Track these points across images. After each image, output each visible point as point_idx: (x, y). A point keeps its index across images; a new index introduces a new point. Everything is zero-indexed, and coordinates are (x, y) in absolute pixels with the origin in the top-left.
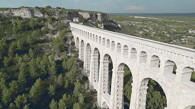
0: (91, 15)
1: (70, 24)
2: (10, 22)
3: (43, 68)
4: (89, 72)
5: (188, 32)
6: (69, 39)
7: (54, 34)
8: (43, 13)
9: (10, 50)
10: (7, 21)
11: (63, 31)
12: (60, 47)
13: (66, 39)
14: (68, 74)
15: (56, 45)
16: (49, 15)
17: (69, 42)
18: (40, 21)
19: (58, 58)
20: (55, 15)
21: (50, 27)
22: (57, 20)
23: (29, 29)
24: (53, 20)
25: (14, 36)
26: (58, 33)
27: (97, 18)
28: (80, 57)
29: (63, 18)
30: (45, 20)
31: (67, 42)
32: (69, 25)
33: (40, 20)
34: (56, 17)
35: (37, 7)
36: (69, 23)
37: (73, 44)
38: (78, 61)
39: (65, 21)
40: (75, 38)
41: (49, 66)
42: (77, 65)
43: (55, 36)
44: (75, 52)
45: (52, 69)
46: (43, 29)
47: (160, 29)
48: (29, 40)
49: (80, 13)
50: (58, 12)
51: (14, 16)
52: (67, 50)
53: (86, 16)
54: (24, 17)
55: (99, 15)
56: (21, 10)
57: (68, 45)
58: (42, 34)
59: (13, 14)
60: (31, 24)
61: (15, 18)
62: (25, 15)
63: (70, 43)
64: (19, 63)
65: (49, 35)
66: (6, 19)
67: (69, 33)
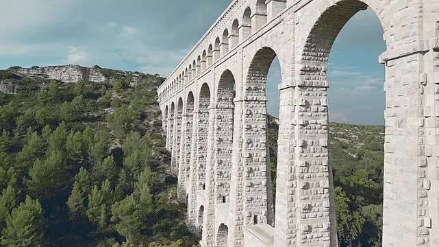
2: (37, 88)
6: (150, 116)
8: (106, 76)
10: (30, 86)
13: (143, 116)
15: (119, 118)
17: (150, 121)
18: (96, 88)
19: (119, 146)
20: (131, 80)
28: (167, 147)
31: (146, 121)
33: (98, 86)
34: (133, 84)
35: (97, 67)
37: (158, 124)
38: (162, 152)
44: (160, 137)
46: (100, 99)
48: (64, 111)
50: (137, 75)
51: (47, 79)
54: (67, 82)
57: (148, 126)
58: (96, 107)
59: (47, 76)
61: (49, 81)
62: (70, 79)
63: (152, 123)
65: (110, 110)
66: (30, 81)
67: (152, 106)
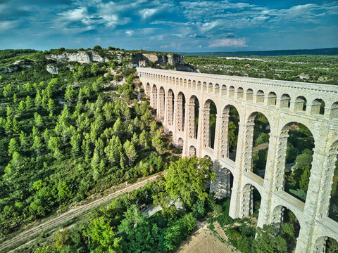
0: (160, 57)
1: (137, 68)
2: (68, 69)
3: (117, 112)
4: (163, 118)
5: (299, 77)
6: (137, 86)
7: (119, 81)
8: (103, 57)
11: (130, 77)
12: (130, 93)
13: (134, 86)
14: (143, 118)
15: (125, 92)
16: (109, 58)
18: (100, 67)
19: (129, 106)
20: (116, 58)
21: (114, 73)
22: (119, 65)
23: (91, 75)
24: (116, 64)
25: (76, 84)
26: (124, 79)
27: (167, 61)
28: (151, 105)
29: (127, 62)
30: (107, 65)
31: (135, 90)
32: (136, 70)
33: (101, 65)
34: (119, 61)
36: (135, 67)
37: (142, 91)
38: (150, 109)
39: (130, 66)
40: (144, 86)
43: (121, 83)
44: (145, 99)
45: (127, 113)
46: (105, 75)
47: (259, 74)
48: (94, 87)
49: (144, 55)
51: (69, 61)
52: (137, 98)
53: (153, 58)
54: (82, 62)
55: (169, 56)
56: (78, 54)
57: (137, 93)
58: (105, 80)
59: (68, 59)
60: (93, 70)
61: (72, 63)
62: (82, 60)
63: (139, 90)
64: (92, 109)
65: (114, 83)
66: (62, 65)
67: (136, 79)
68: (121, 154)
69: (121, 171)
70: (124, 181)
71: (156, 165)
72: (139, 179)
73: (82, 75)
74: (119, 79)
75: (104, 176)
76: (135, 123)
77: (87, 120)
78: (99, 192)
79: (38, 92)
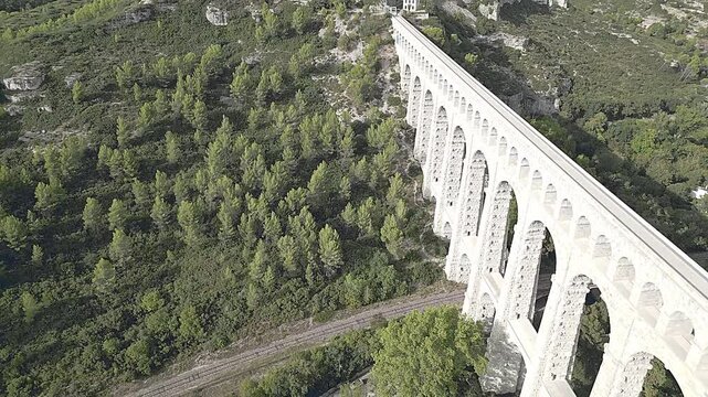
1: (394, 18)
2: (248, 14)
3: (327, 141)
4: (424, 158)
6: (386, 66)
7: (349, 49)
9: (259, 92)
10: (239, 11)
11: (373, 41)
12: (365, 89)
13: (378, 67)
14: (377, 159)
15: (356, 84)
17: (386, 73)
18: (315, 10)
19: (358, 118)
21: (341, 27)
23: (292, 33)
24: (350, 4)
25: (259, 54)
26: (360, 46)
28: (409, 119)
30: (328, 6)
31: (381, 74)
32: (391, 24)
33: (316, 5)
36: (389, 16)
38: (403, 128)
39: (381, 9)
40: (402, 64)
41: (339, 137)
42: (400, 137)
43: (352, 56)
44: (395, 102)
45: (347, 143)
46: (322, 33)
48: (293, 67)
52: (379, 97)
57: (384, 82)
58: (320, 48)
60: (296, 22)
63: (388, 77)
64: (279, 125)
67: (386, 47)
68: (310, 256)
69: (306, 291)
70: (307, 315)
71: (380, 284)
72: (339, 313)
73: (273, 33)
74: (349, 45)
75: (270, 299)
76: (357, 173)
77: (260, 160)
78: (254, 335)
79: (180, 78)
